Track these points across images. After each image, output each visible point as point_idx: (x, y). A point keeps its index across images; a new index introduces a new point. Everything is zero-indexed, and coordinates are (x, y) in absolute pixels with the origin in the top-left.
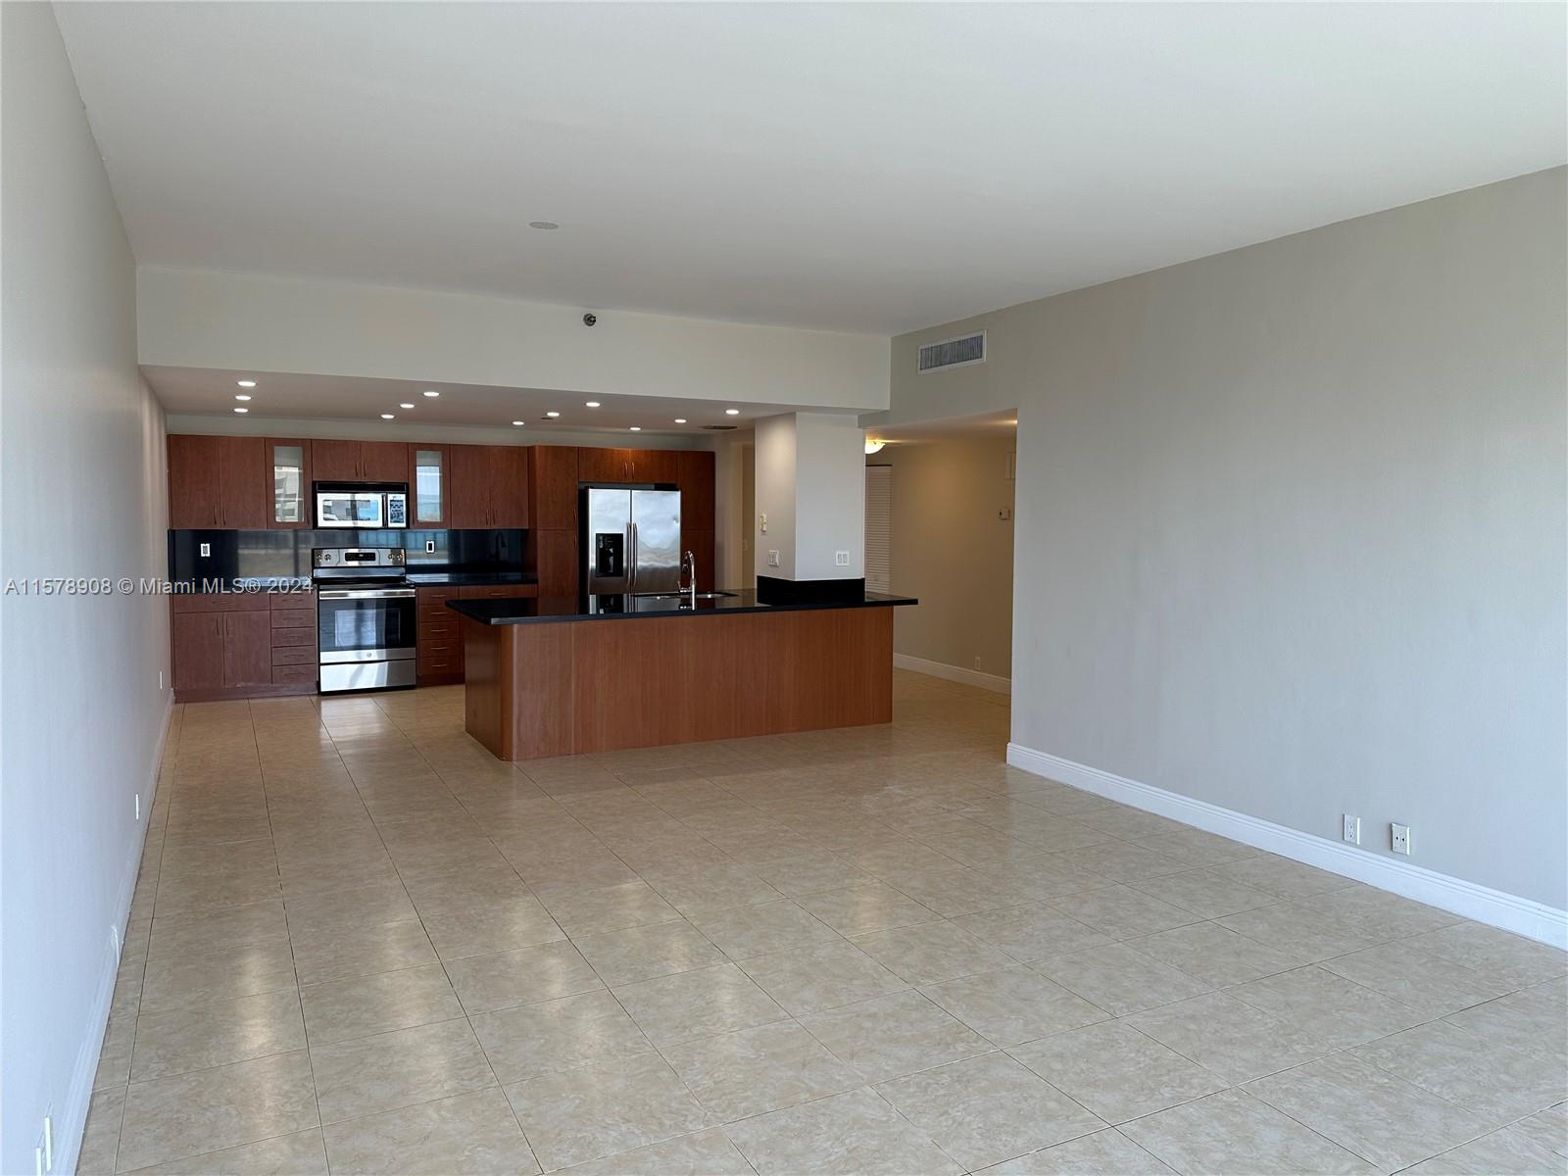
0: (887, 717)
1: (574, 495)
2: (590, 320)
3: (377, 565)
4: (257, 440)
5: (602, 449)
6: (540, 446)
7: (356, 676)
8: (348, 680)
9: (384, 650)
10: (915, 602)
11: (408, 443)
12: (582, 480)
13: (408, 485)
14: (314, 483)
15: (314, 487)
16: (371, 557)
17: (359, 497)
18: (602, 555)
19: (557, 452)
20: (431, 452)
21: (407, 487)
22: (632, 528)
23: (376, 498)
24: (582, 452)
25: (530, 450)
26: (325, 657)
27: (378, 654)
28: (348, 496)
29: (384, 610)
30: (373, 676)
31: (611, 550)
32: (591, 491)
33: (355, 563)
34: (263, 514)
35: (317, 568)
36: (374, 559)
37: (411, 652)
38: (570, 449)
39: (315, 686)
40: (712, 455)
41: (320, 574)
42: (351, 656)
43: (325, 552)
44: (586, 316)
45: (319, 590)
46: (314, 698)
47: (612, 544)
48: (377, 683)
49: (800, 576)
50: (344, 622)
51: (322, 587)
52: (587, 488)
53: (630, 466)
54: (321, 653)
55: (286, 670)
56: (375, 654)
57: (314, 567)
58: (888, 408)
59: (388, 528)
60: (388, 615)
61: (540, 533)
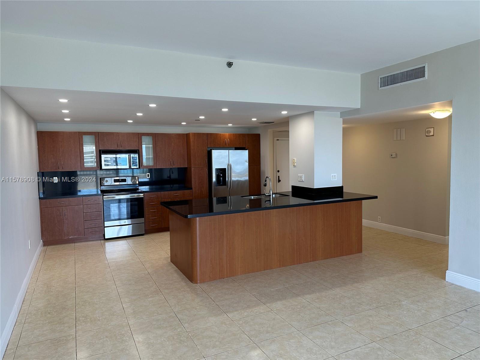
0: (360, 250)
1: (205, 153)
2: (230, 65)
3: (126, 184)
4: (75, 133)
5: (216, 134)
6: (192, 133)
7: (119, 231)
8: (116, 233)
9: (130, 220)
10: (376, 197)
11: (138, 133)
12: (208, 147)
13: (139, 150)
14: (100, 151)
15: (100, 152)
16: (124, 180)
17: (118, 156)
18: (218, 177)
19: (199, 136)
20: (148, 137)
21: (138, 151)
22: (229, 166)
23: (125, 156)
24: (209, 135)
25: (187, 135)
26: (107, 224)
27: (128, 221)
28: (114, 156)
29: (129, 204)
30: (126, 231)
31: (221, 175)
32: (213, 151)
33: (118, 183)
34: (79, 164)
35: (102, 186)
36: (126, 182)
37: (142, 220)
38: (203, 134)
39: (103, 236)
40: (259, 135)
41: (103, 188)
42: (117, 223)
43: (106, 179)
44: (228, 62)
45: (103, 196)
46: (102, 242)
47: (222, 172)
48: (128, 233)
49: (316, 186)
50: (114, 209)
51: (104, 194)
52: (211, 150)
53: (227, 140)
54: (105, 222)
55: (90, 230)
56: (127, 222)
57: (101, 186)
58: (360, 108)
59: (131, 169)
60: (131, 205)
61: (193, 169)
